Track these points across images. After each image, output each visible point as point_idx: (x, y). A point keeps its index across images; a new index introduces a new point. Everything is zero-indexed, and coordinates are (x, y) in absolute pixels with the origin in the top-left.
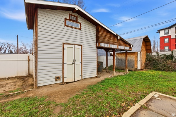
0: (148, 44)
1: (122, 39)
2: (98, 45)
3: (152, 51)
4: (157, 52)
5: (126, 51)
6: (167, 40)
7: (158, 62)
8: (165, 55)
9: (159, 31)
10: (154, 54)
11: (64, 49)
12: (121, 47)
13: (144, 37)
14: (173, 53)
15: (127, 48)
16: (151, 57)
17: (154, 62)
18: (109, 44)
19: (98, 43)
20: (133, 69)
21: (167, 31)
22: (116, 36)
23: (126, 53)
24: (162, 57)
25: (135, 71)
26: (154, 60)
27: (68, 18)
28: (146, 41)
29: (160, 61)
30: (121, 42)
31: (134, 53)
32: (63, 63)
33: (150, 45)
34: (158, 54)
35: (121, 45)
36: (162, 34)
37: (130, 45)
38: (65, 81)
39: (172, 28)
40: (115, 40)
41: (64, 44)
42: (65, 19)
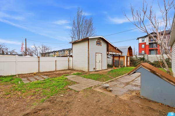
0: (131, 51)
1: (118, 50)
2: (108, 53)
3: (133, 55)
4: (136, 56)
5: (119, 55)
6: (143, 46)
7: (136, 62)
8: (140, 58)
9: (138, 39)
10: (134, 57)
11: (96, 55)
12: (117, 54)
13: (128, 47)
14: (144, 56)
15: (120, 54)
16: (132, 59)
17: (134, 62)
18: (113, 52)
19: (108, 52)
20: (123, 66)
21: (143, 39)
22: (116, 48)
23: (119, 56)
24: (138, 59)
25: (123, 67)
26: (134, 61)
27: (97, 41)
28: (130, 49)
29: (137, 61)
30: (117, 51)
31: (123, 57)
32: (96, 62)
33: (132, 51)
34: (137, 57)
35: (118, 53)
36: (140, 41)
37: (121, 52)
38: (97, 70)
39: (146, 38)
40: (115, 50)
41: (96, 53)
42: (97, 42)
